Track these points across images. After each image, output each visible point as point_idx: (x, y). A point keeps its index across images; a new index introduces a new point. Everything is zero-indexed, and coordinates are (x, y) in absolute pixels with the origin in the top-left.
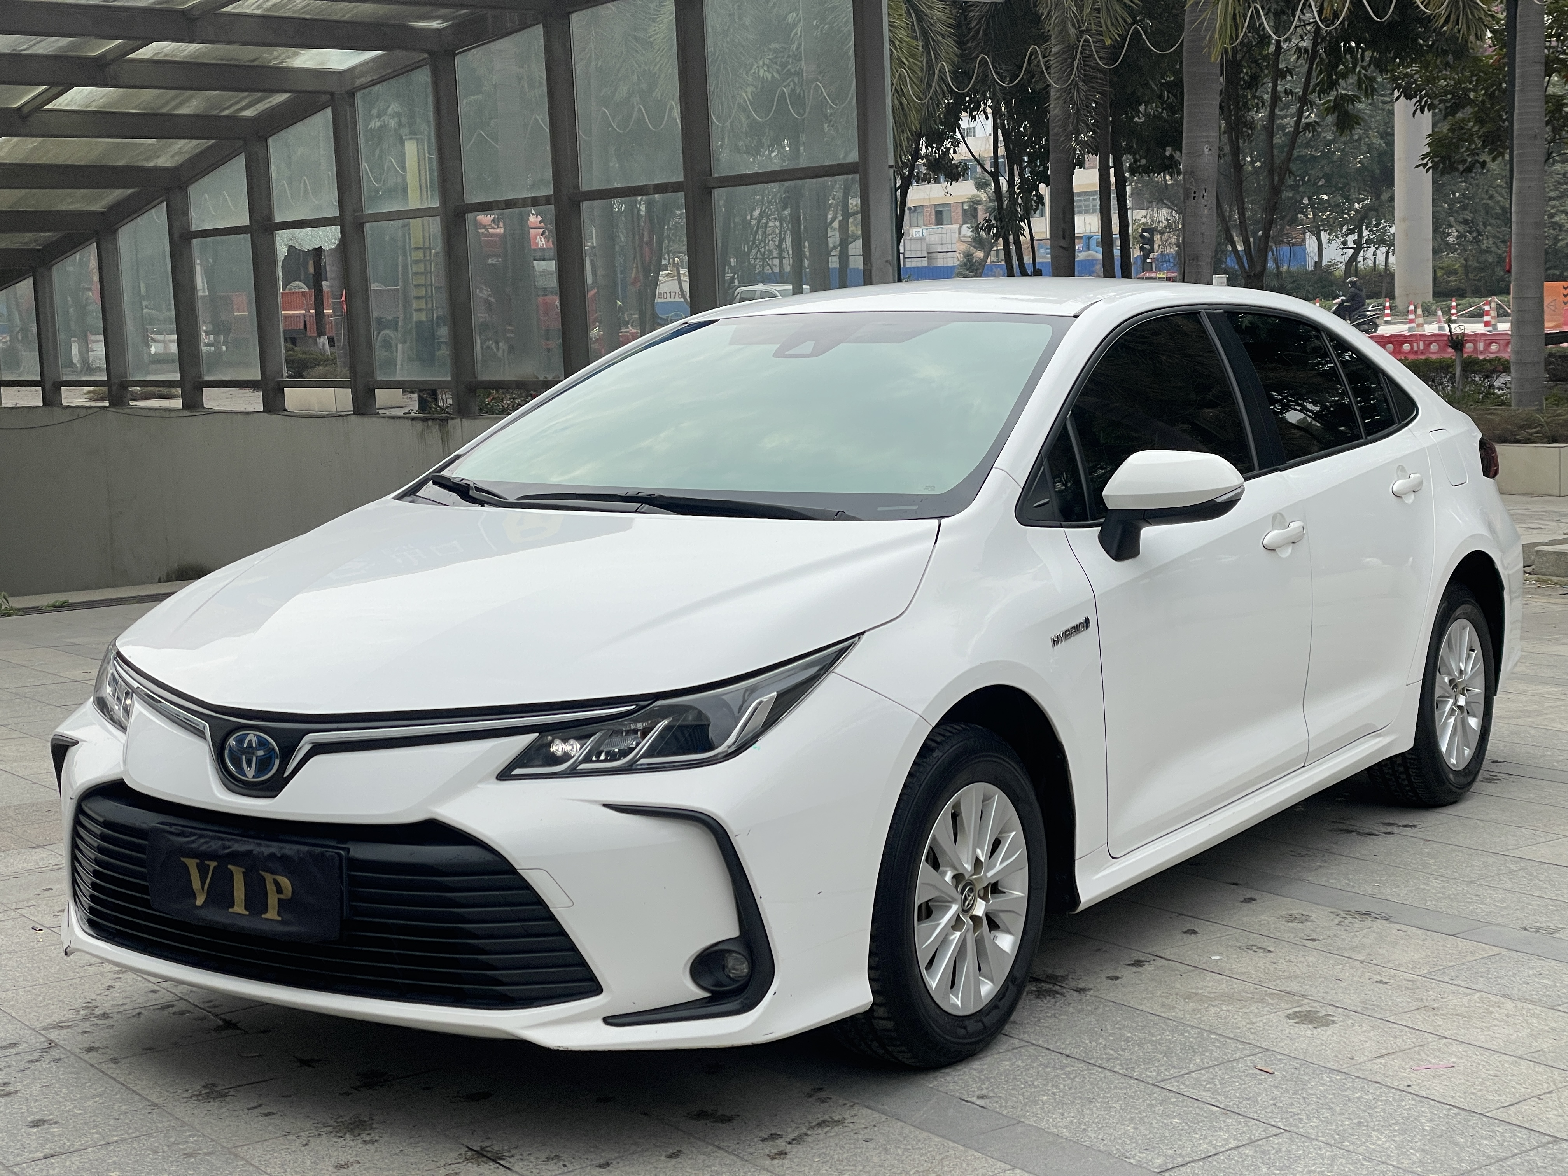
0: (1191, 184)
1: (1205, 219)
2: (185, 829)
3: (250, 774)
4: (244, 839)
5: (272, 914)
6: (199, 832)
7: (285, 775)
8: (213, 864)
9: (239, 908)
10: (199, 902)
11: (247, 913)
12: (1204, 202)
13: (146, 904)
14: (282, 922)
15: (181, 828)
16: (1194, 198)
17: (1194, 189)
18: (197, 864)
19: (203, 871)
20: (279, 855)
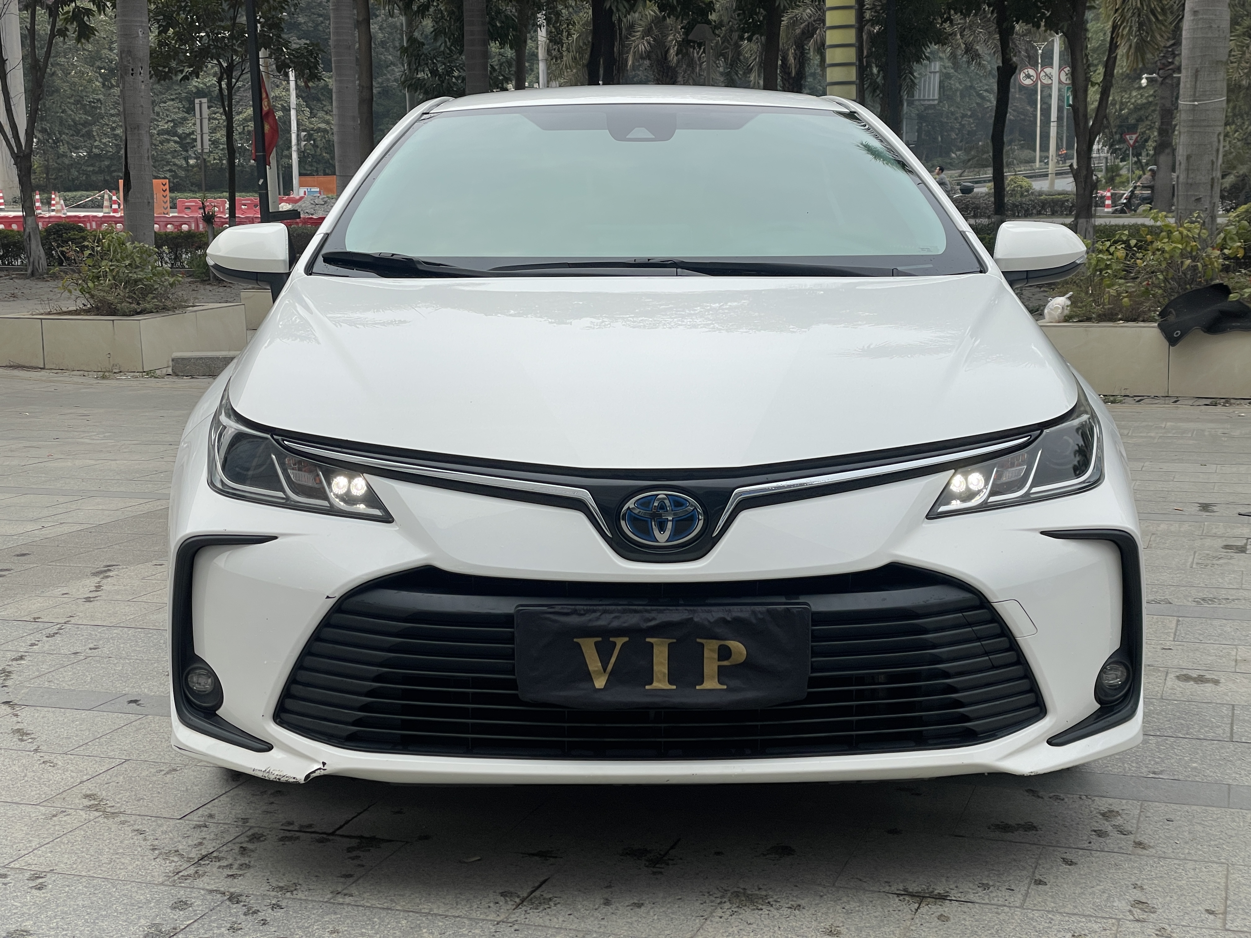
0: (128, 61)
1: (142, 94)
2: (577, 607)
3: (662, 538)
4: (671, 608)
5: (711, 683)
6: (600, 608)
7: (714, 535)
8: (620, 642)
9: (661, 683)
10: (600, 683)
11: (674, 687)
12: (141, 78)
13: (513, 699)
14: (729, 690)
15: (573, 607)
16: (132, 74)
17: (131, 66)
18: (596, 644)
19: (604, 652)
20: (729, 619)
